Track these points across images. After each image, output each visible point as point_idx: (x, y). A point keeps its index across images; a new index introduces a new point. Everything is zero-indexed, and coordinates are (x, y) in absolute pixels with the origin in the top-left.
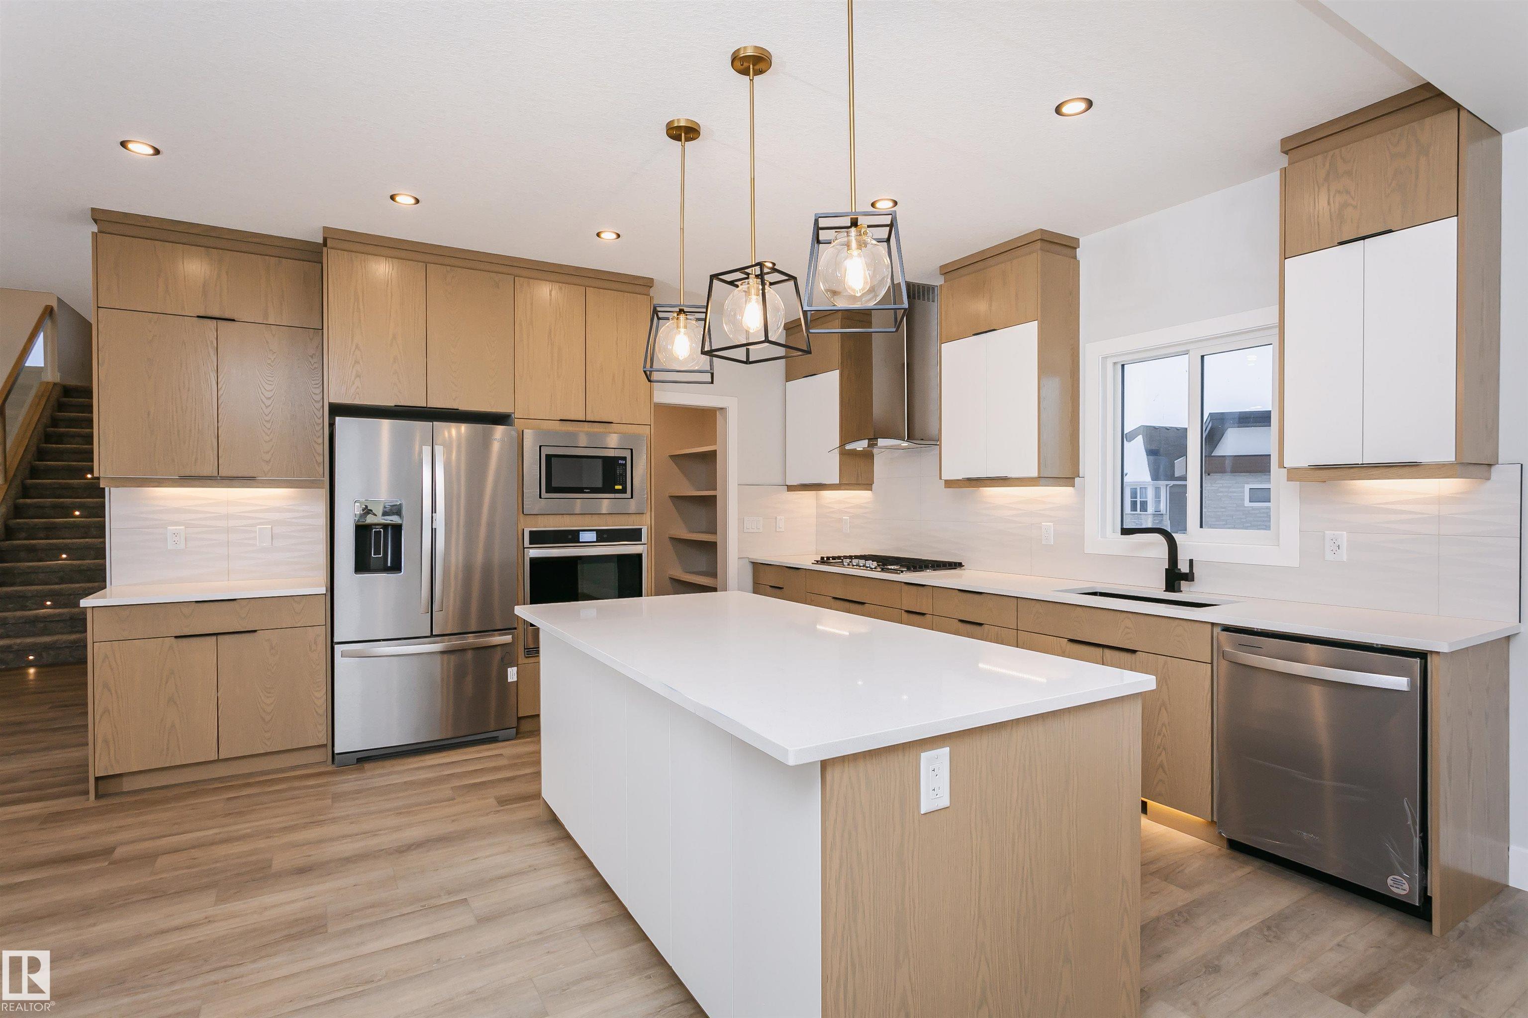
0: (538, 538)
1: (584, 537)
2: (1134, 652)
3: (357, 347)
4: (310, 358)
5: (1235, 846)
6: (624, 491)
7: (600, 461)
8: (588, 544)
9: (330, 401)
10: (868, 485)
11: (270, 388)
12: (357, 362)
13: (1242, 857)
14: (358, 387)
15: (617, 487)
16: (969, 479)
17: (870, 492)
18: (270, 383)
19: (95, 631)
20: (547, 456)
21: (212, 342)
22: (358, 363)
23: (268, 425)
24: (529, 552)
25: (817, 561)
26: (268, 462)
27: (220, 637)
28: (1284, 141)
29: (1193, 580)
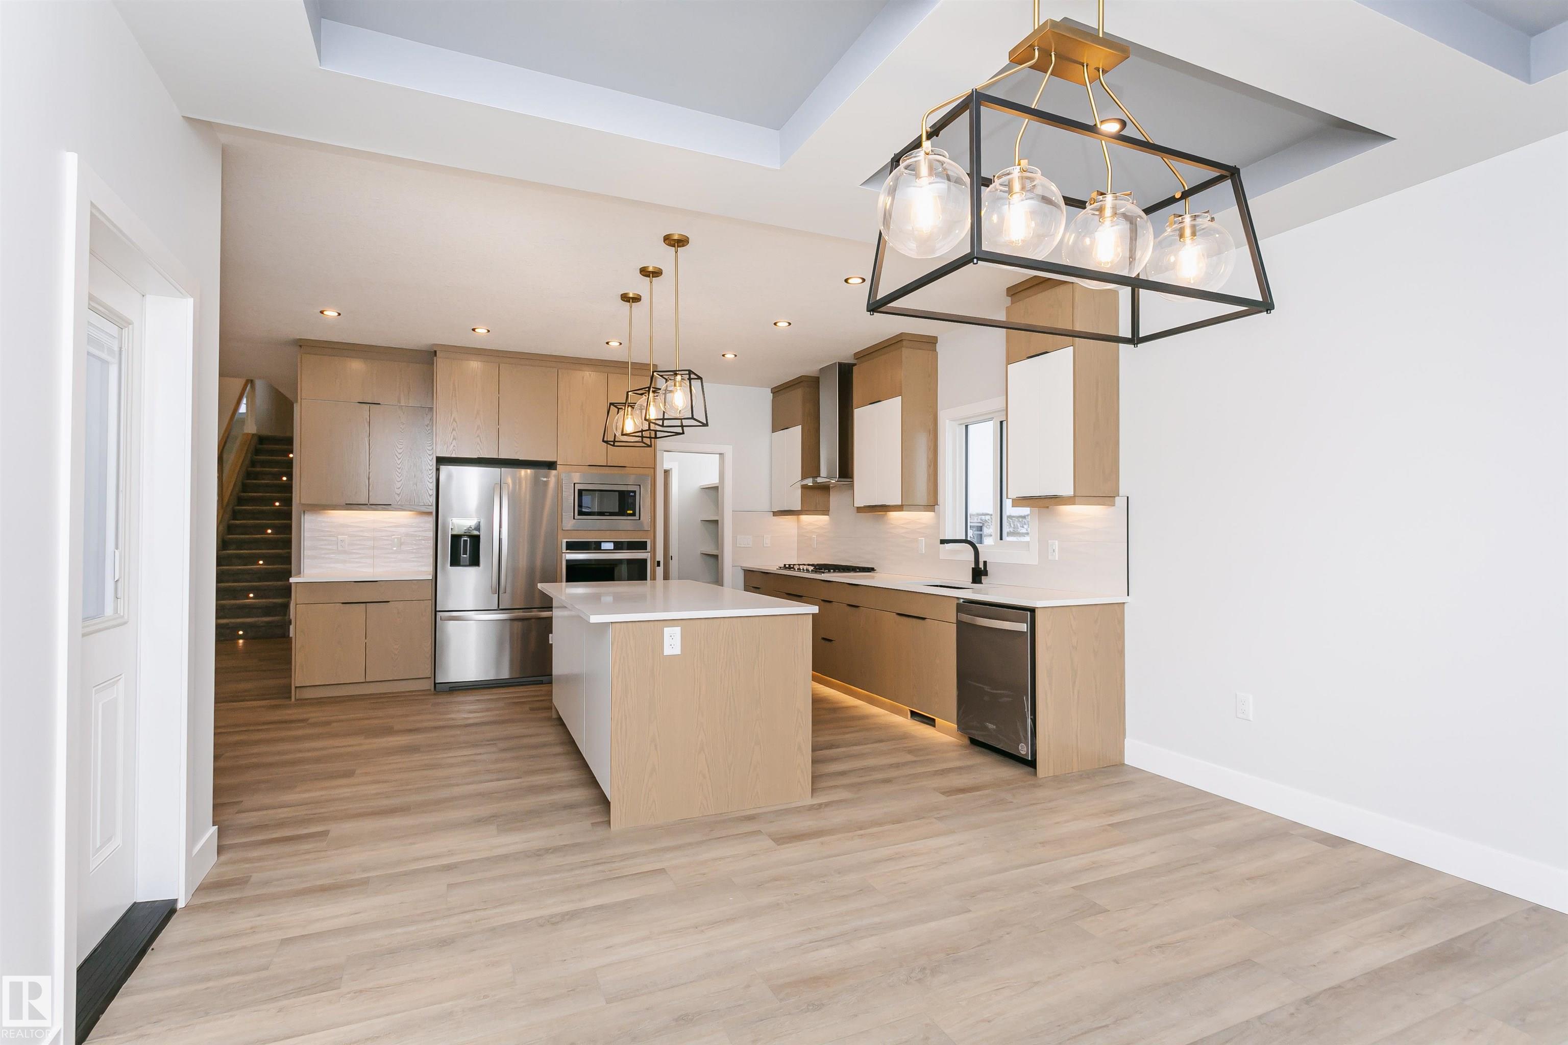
0: (572, 546)
1: (605, 546)
2: (924, 619)
3: (454, 420)
4: (426, 427)
5: (974, 742)
6: (634, 514)
7: (617, 493)
8: (607, 551)
9: (437, 455)
10: (825, 511)
11: (401, 446)
12: (453, 430)
13: (978, 749)
14: (454, 446)
15: (628, 512)
16: (869, 506)
17: (827, 516)
18: (401, 443)
19: (296, 597)
20: (579, 490)
21: (366, 419)
22: (455, 430)
23: (399, 471)
24: (565, 555)
25: (780, 567)
26: (398, 495)
27: (367, 604)
28: (1009, 289)
29: (987, 575)
